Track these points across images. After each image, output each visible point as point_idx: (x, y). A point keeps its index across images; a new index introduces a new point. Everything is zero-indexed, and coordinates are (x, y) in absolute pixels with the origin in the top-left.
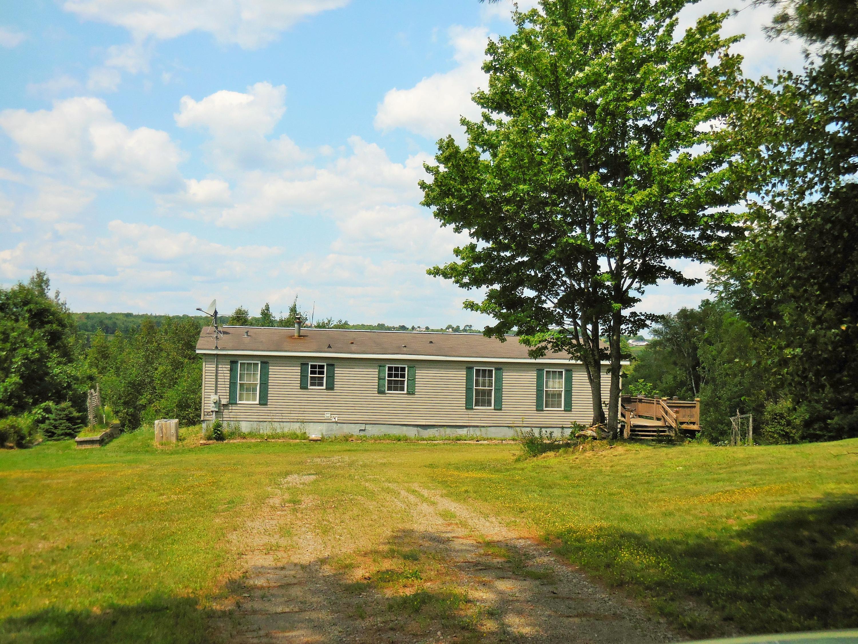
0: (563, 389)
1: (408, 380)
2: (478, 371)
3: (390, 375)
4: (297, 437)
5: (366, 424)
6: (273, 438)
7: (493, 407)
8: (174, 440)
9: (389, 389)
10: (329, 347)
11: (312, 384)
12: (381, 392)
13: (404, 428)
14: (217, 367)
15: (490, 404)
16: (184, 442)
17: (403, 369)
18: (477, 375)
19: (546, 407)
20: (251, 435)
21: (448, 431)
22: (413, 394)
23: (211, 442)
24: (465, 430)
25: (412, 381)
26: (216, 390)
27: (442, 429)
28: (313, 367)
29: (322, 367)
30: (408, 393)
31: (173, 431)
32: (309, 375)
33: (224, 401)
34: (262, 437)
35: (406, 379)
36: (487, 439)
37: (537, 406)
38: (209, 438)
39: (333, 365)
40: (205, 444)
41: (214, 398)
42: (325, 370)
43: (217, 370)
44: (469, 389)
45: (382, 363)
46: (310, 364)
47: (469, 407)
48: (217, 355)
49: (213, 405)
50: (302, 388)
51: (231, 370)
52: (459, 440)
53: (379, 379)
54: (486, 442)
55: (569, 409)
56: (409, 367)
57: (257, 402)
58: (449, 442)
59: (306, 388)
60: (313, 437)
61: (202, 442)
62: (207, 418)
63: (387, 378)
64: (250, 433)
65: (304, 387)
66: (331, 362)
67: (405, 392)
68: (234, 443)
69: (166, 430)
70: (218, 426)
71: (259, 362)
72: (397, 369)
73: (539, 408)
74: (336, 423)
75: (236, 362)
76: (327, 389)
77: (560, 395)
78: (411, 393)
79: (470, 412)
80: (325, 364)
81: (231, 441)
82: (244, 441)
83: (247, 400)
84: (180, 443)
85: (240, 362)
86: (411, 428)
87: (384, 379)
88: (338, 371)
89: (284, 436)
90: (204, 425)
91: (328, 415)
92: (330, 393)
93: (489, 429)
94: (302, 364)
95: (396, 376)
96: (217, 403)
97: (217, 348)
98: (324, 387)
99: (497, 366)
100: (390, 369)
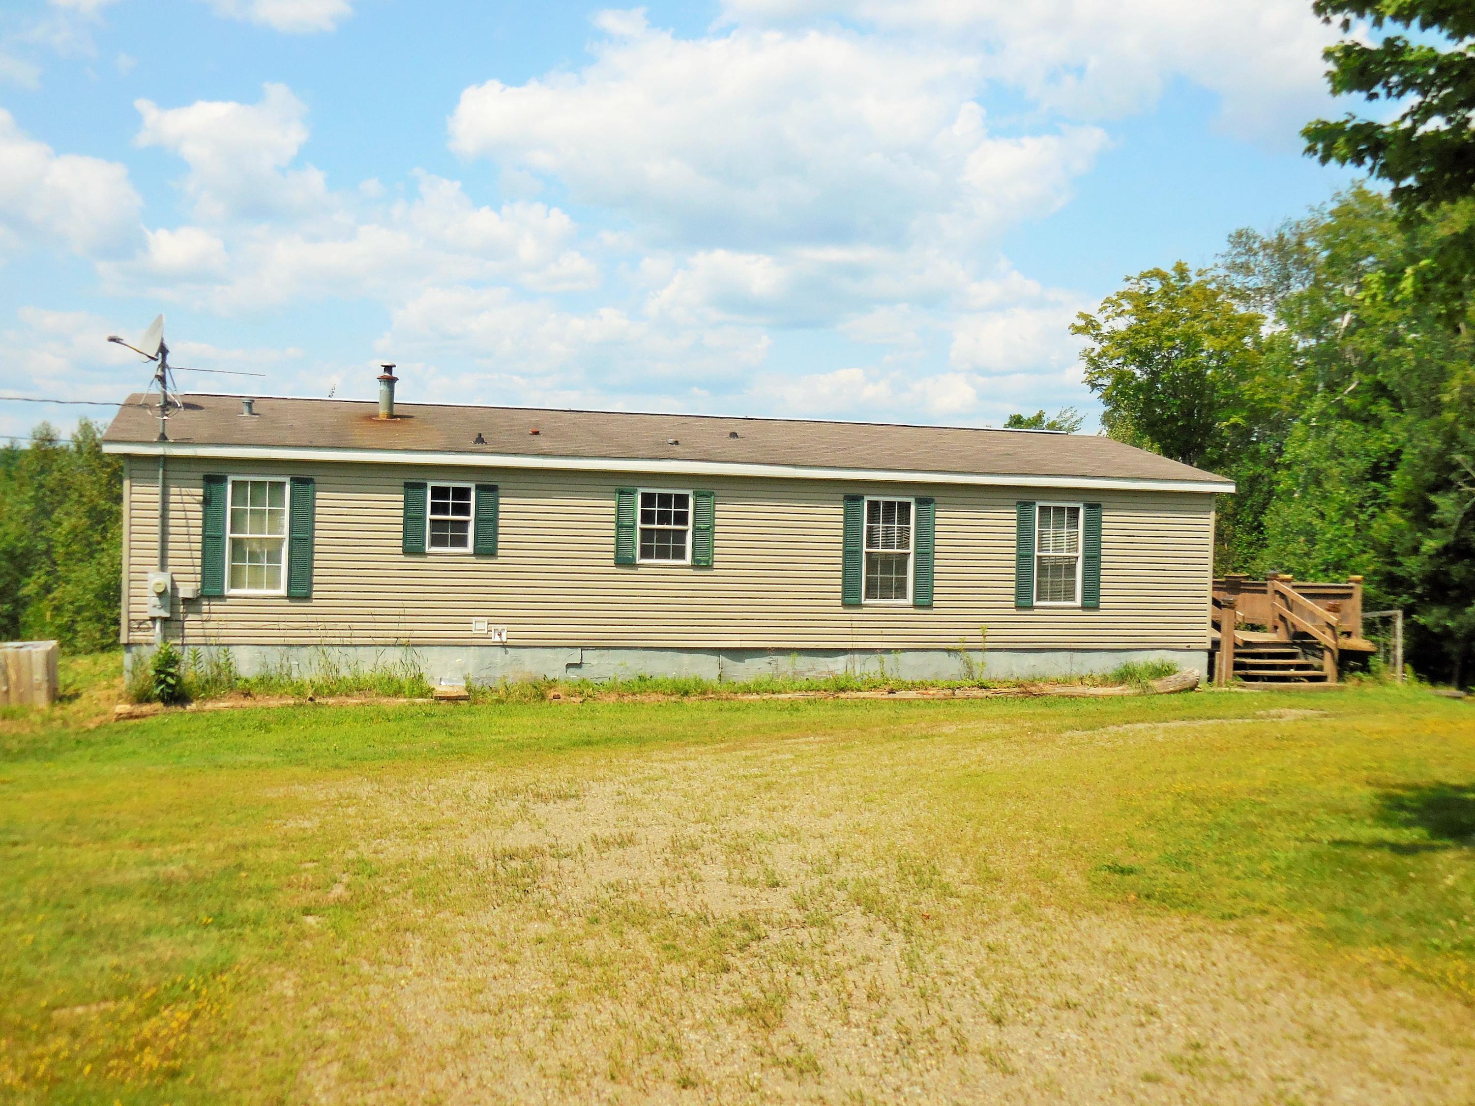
0: (1080, 553)
1: (696, 530)
2: (873, 505)
3: (647, 517)
4: (398, 692)
5: (583, 648)
6: (332, 694)
7: (910, 600)
8: (41, 700)
9: (646, 553)
10: (480, 439)
11: (437, 541)
12: (624, 561)
13: (686, 657)
14: (165, 494)
15: (901, 591)
16: (73, 707)
17: (682, 500)
18: (872, 518)
19: (1038, 599)
20: (267, 685)
21: (803, 662)
22: (709, 567)
23: (146, 708)
24: (842, 659)
25: (705, 533)
26: (164, 557)
27: (781, 659)
28: (438, 492)
29: (463, 493)
30: (697, 565)
31: (39, 676)
32: (429, 516)
33: (186, 590)
34: (299, 692)
35: (690, 527)
36: (913, 686)
37: (1018, 595)
38: (143, 698)
39: (493, 489)
40: (131, 716)
41: (158, 580)
42: (473, 502)
43: (165, 503)
44: (850, 555)
45: (626, 484)
46: (430, 484)
47: (850, 600)
48: (166, 460)
49: (156, 601)
50: (408, 551)
51: (206, 502)
52: (843, 690)
53: (619, 526)
54: (912, 694)
55: (1092, 603)
56: (697, 495)
57: (283, 591)
58: (819, 695)
59: (422, 553)
60: (443, 688)
61: (123, 708)
62: (138, 636)
63: (639, 525)
64: (262, 681)
65: (413, 548)
66: (488, 481)
67: (688, 560)
68: (217, 712)
69: (18, 672)
70: (169, 661)
71: (287, 480)
72: (665, 500)
73: (1023, 603)
74: (504, 646)
75: (222, 480)
76: (477, 553)
77: (1071, 569)
78: (702, 564)
79: (854, 614)
80: (472, 486)
81: (209, 706)
82: (248, 703)
83: (254, 584)
84: (58, 712)
85: (231, 478)
86: (702, 657)
87: (633, 527)
88: (506, 504)
89: (359, 688)
90: (127, 659)
91: (480, 626)
92: (485, 564)
93: (903, 655)
94: (408, 486)
95: (664, 518)
96: (168, 596)
97: (163, 439)
98: (470, 549)
99: (923, 494)
100: (648, 499)
